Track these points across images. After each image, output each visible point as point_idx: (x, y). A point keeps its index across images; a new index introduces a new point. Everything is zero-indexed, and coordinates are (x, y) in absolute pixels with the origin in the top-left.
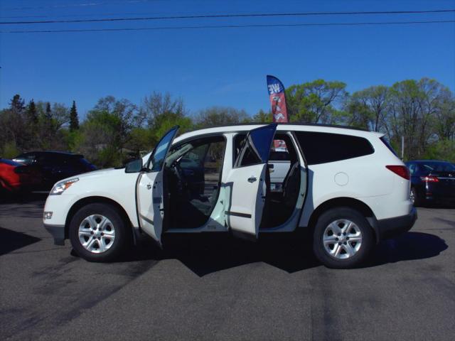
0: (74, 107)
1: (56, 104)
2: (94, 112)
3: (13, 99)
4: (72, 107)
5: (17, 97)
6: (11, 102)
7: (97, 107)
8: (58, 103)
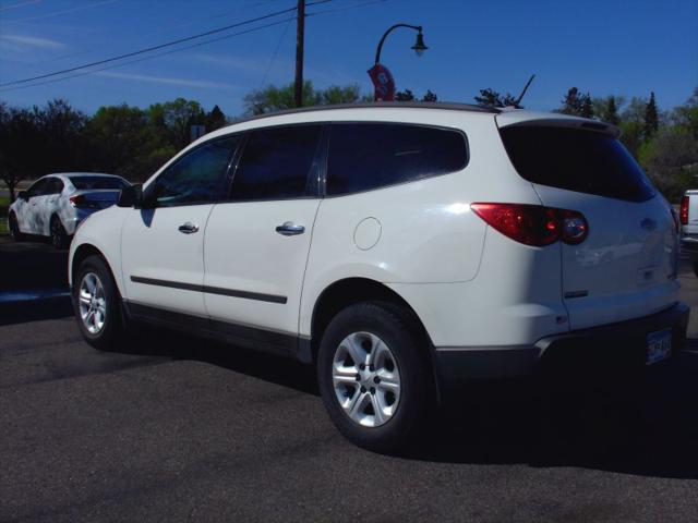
0: (652, 101)
2: (682, 109)
3: (567, 94)
4: (649, 102)
5: (574, 91)
6: (565, 100)
7: (691, 100)
8: (638, 97)
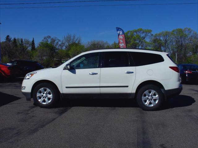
1: (25, 39)
